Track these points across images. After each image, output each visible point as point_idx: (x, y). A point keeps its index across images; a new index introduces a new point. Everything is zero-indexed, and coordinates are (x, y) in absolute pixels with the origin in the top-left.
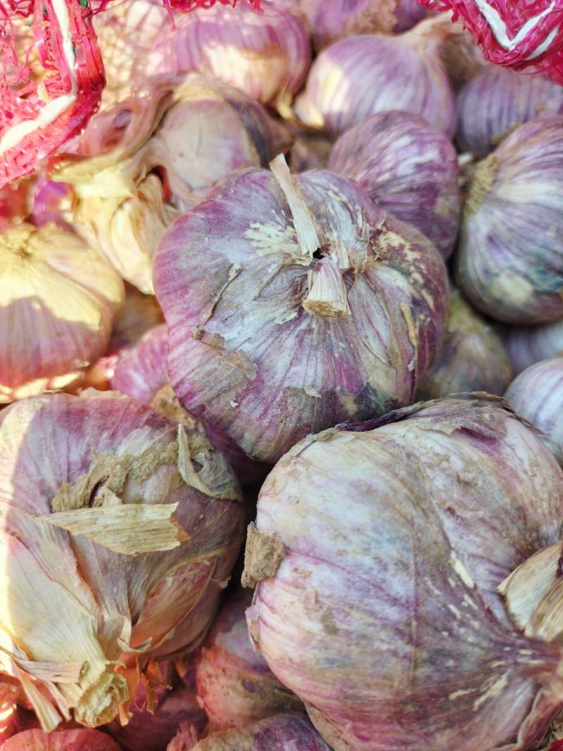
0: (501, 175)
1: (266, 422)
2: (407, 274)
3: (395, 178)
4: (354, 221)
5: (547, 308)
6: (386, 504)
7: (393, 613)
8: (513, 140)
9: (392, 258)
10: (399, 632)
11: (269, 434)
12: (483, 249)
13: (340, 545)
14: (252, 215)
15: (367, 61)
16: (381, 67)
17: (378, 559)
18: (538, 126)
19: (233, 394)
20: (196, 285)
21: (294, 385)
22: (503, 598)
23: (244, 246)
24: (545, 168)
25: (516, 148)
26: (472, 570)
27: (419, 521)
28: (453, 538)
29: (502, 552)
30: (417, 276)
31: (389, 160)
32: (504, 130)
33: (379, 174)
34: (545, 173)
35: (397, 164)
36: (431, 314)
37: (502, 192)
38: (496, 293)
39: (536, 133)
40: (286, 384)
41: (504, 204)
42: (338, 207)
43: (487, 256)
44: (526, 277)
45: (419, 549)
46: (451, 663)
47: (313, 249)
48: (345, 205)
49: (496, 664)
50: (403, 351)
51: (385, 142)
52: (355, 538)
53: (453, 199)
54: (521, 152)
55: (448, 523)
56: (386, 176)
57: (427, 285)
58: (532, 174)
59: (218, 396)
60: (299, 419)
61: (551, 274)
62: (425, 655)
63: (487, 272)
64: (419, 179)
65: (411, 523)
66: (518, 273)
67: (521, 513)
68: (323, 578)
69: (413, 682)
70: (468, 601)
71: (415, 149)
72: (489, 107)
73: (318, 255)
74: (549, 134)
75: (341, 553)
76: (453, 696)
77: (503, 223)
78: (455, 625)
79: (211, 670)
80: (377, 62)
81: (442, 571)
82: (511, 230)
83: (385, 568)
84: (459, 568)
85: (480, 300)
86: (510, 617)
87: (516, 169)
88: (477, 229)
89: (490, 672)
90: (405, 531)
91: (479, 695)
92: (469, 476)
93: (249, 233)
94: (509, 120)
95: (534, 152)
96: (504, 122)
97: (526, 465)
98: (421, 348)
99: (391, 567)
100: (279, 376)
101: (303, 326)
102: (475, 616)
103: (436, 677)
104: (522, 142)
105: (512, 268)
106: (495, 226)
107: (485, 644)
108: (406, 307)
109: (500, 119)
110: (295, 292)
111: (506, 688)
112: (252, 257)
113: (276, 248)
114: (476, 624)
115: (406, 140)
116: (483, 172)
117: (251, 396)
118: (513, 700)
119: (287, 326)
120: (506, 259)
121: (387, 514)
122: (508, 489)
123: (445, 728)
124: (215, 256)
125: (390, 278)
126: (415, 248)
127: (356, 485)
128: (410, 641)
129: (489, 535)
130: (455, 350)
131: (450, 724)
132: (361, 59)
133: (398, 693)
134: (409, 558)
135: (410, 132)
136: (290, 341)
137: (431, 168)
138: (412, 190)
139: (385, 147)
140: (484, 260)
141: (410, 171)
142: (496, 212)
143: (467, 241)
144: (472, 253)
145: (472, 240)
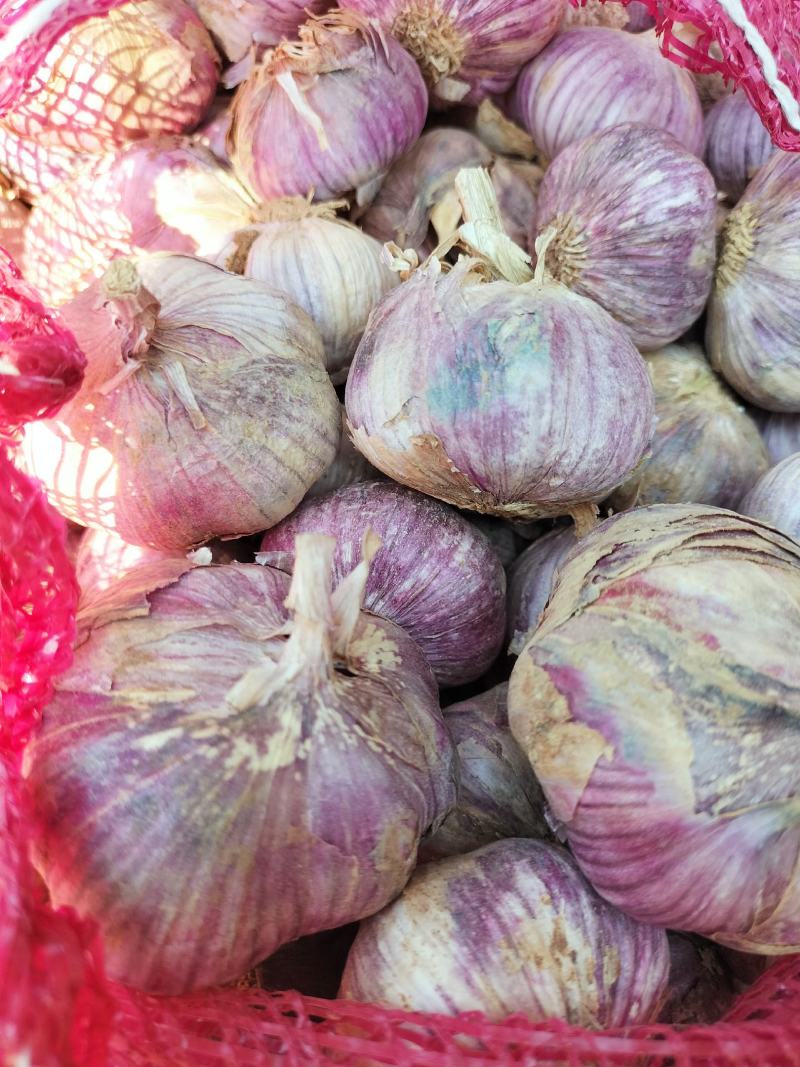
0: (763, 237)
3: (642, 226)
12: (747, 334)
16: (618, 64)
31: (635, 202)
35: (646, 208)
37: (765, 261)
41: (773, 278)
43: (755, 345)
51: (628, 177)
56: (632, 223)
63: (755, 364)
64: (673, 227)
66: (796, 365)
71: (667, 189)
72: (749, 130)
77: (772, 304)
80: (613, 58)
82: (783, 314)
88: (738, 306)
106: (761, 305)
115: (656, 177)
120: (780, 349)
135: (659, 165)
137: (689, 211)
138: (663, 240)
139: (629, 185)
140: (751, 350)
141: (662, 218)
142: (763, 289)
143: (724, 319)
144: (735, 338)
145: (732, 321)
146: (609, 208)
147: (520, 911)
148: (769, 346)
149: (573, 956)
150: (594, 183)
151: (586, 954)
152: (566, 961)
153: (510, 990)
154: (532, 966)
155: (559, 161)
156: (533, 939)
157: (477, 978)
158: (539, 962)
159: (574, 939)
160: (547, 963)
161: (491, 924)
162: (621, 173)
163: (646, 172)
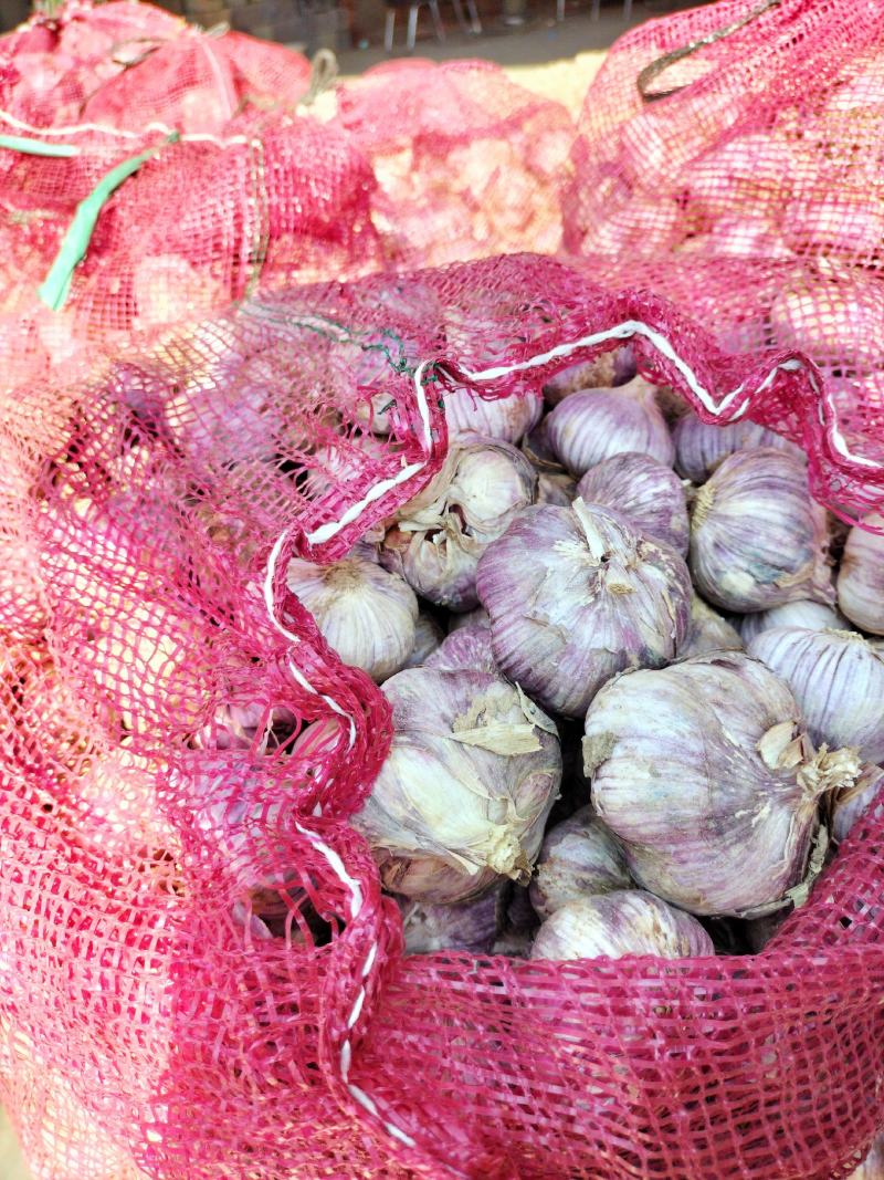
0: (719, 497)
1: (577, 677)
2: (663, 570)
3: (639, 505)
4: (624, 536)
5: (768, 596)
6: (678, 700)
7: (693, 761)
8: (724, 469)
9: (652, 559)
10: (699, 770)
11: (580, 685)
12: (711, 553)
13: (654, 726)
14: (555, 536)
15: (599, 413)
16: (611, 416)
17: (677, 731)
18: (743, 456)
19: (555, 656)
20: (523, 583)
21: (597, 647)
22: (759, 754)
23: (554, 556)
24: (751, 489)
25: (728, 474)
26: (737, 738)
27: (700, 710)
28: (722, 720)
29: (753, 728)
30: (670, 571)
31: (632, 491)
32: (716, 458)
33: (625, 503)
34: (753, 493)
35: (639, 494)
36: (683, 598)
37: (720, 509)
38: (726, 587)
39: (743, 462)
40: (592, 646)
41: (725, 518)
42: (611, 527)
43: (715, 558)
44: (748, 572)
45: (701, 724)
46: (733, 790)
47: (600, 556)
48: (615, 526)
49: (761, 794)
50: (667, 624)
51: (627, 478)
52: (662, 720)
53: (684, 516)
54: (732, 478)
55: (718, 711)
56: (632, 503)
57: (677, 577)
58: (742, 495)
59: (543, 659)
60: (602, 672)
61: (768, 567)
62: (716, 784)
63: (717, 571)
64: (657, 504)
65: (696, 711)
66: (741, 569)
67: (763, 708)
68: (645, 748)
69: (711, 800)
70: (737, 754)
71: (651, 483)
72: (702, 440)
73: (604, 559)
74: (752, 463)
75: (654, 731)
76: (738, 815)
77: (725, 532)
78: (731, 767)
79: (548, 878)
80: (607, 413)
81: (719, 739)
82: (731, 537)
83: (683, 736)
84: (728, 735)
85: (714, 595)
86: (765, 765)
87: (729, 492)
88: (705, 538)
89: (758, 799)
90: (692, 714)
91: (754, 815)
92: (726, 686)
93: (556, 547)
94: (719, 450)
95: (743, 477)
96: (716, 451)
97: (763, 683)
98: (679, 622)
99: (688, 736)
100: (586, 641)
101: (599, 606)
102: (743, 762)
103: (726, 799)
104: (734, 470)
105: (736, 566)
106: (718, 535)
107: (753, 779)
108: (665, 593)
109: (712, 449)
110: (591, 584)
111: (771, 813)
112: (561, 563)
113: (576, 556)
114: (745, 768)
115: (643, 477)
116: (705, 494)
117: (567, 657)
118: (776, 822)
119: (588, 607)
120: (731, 559)
121: (680, 706)
122: (753, 694)
123: (736, 842)
124: (535, 563)
125: (650, 571)
126: (665, 552)
127: (657, 692)
128: (707, 775)
129: (745, 719)
130: (699, 633)
131: (739, 839)
132: (594, 410)
133: (704, 810)
134: (696, 730)
135: (646, 471)
136: (592, 617)
137: (665, 495)
138: (652, 512)
139: (628, 482)
140: (714, 562)
141: (649, 499)
142: (719, 525)
143: (697, 548)
144: (703, 557)
145: (701, 547)
146: (616, 497)
147: (633, 911)
148: (724, 559)
149: (665, 936)
150: (608, 484)
151: (672, 936)
152: (662, 939)
153: (634, 947)
154: (644, 938)
155: (586, 476)
156: (642, 925)
157: (616, 939)
158: (647, 937)
159: (664, 927)
160: (652, 938)
161: (619, 915)
162: (623, 477)
163: (637, 475)
